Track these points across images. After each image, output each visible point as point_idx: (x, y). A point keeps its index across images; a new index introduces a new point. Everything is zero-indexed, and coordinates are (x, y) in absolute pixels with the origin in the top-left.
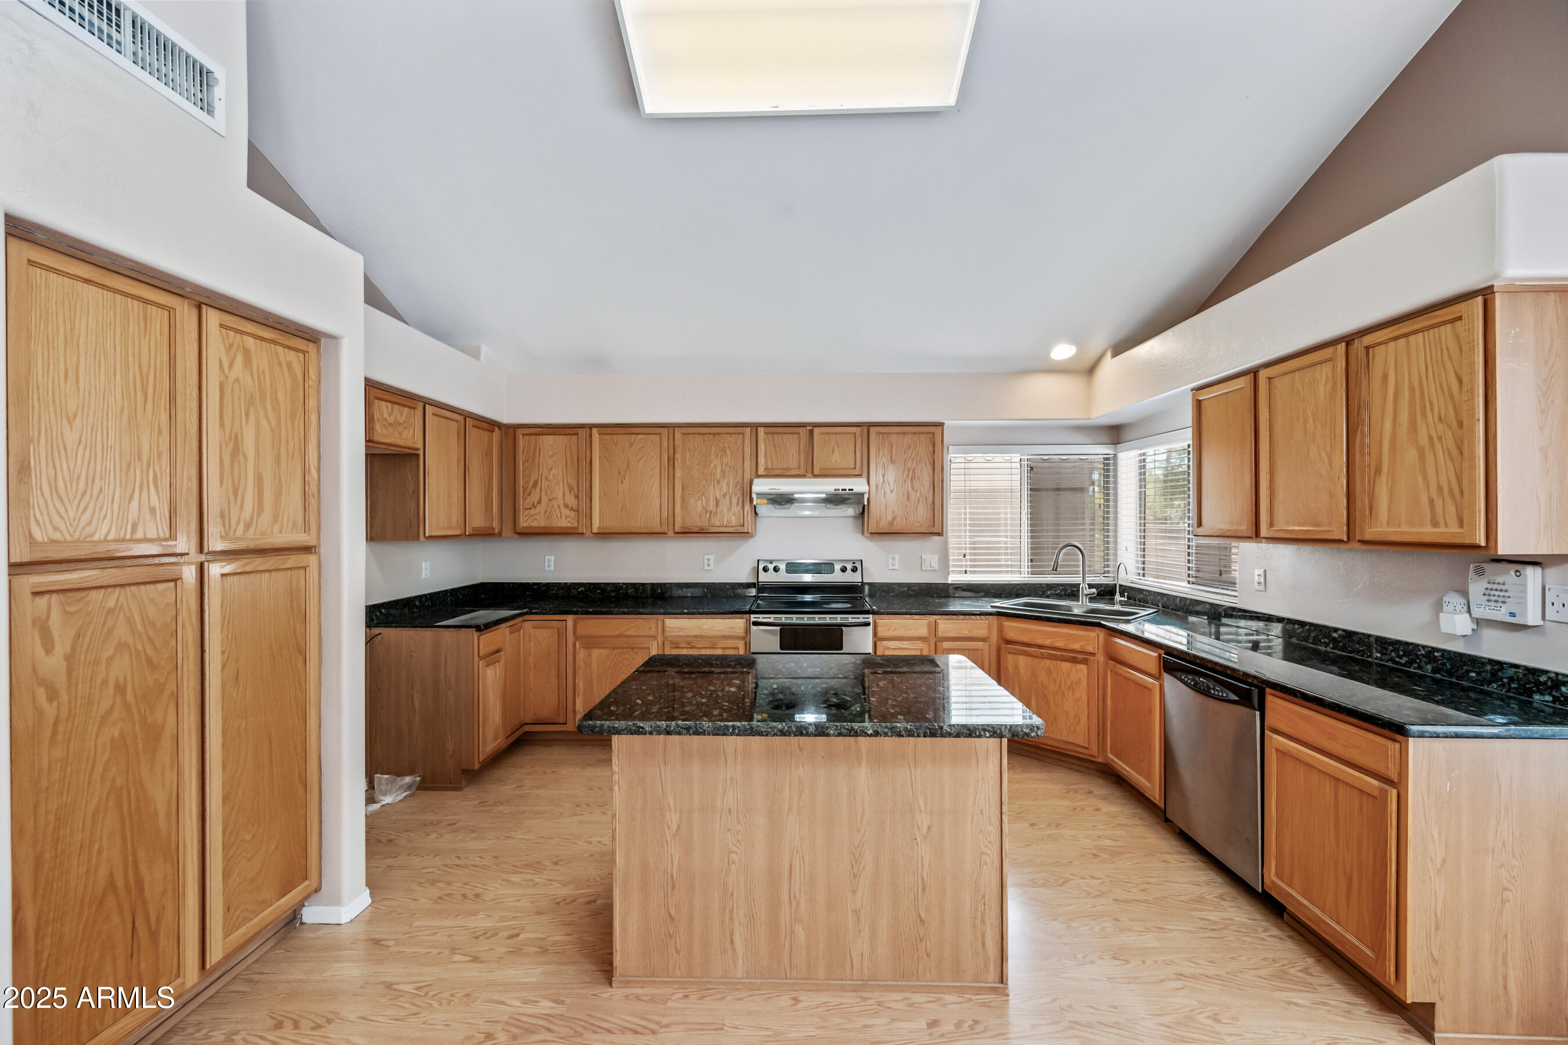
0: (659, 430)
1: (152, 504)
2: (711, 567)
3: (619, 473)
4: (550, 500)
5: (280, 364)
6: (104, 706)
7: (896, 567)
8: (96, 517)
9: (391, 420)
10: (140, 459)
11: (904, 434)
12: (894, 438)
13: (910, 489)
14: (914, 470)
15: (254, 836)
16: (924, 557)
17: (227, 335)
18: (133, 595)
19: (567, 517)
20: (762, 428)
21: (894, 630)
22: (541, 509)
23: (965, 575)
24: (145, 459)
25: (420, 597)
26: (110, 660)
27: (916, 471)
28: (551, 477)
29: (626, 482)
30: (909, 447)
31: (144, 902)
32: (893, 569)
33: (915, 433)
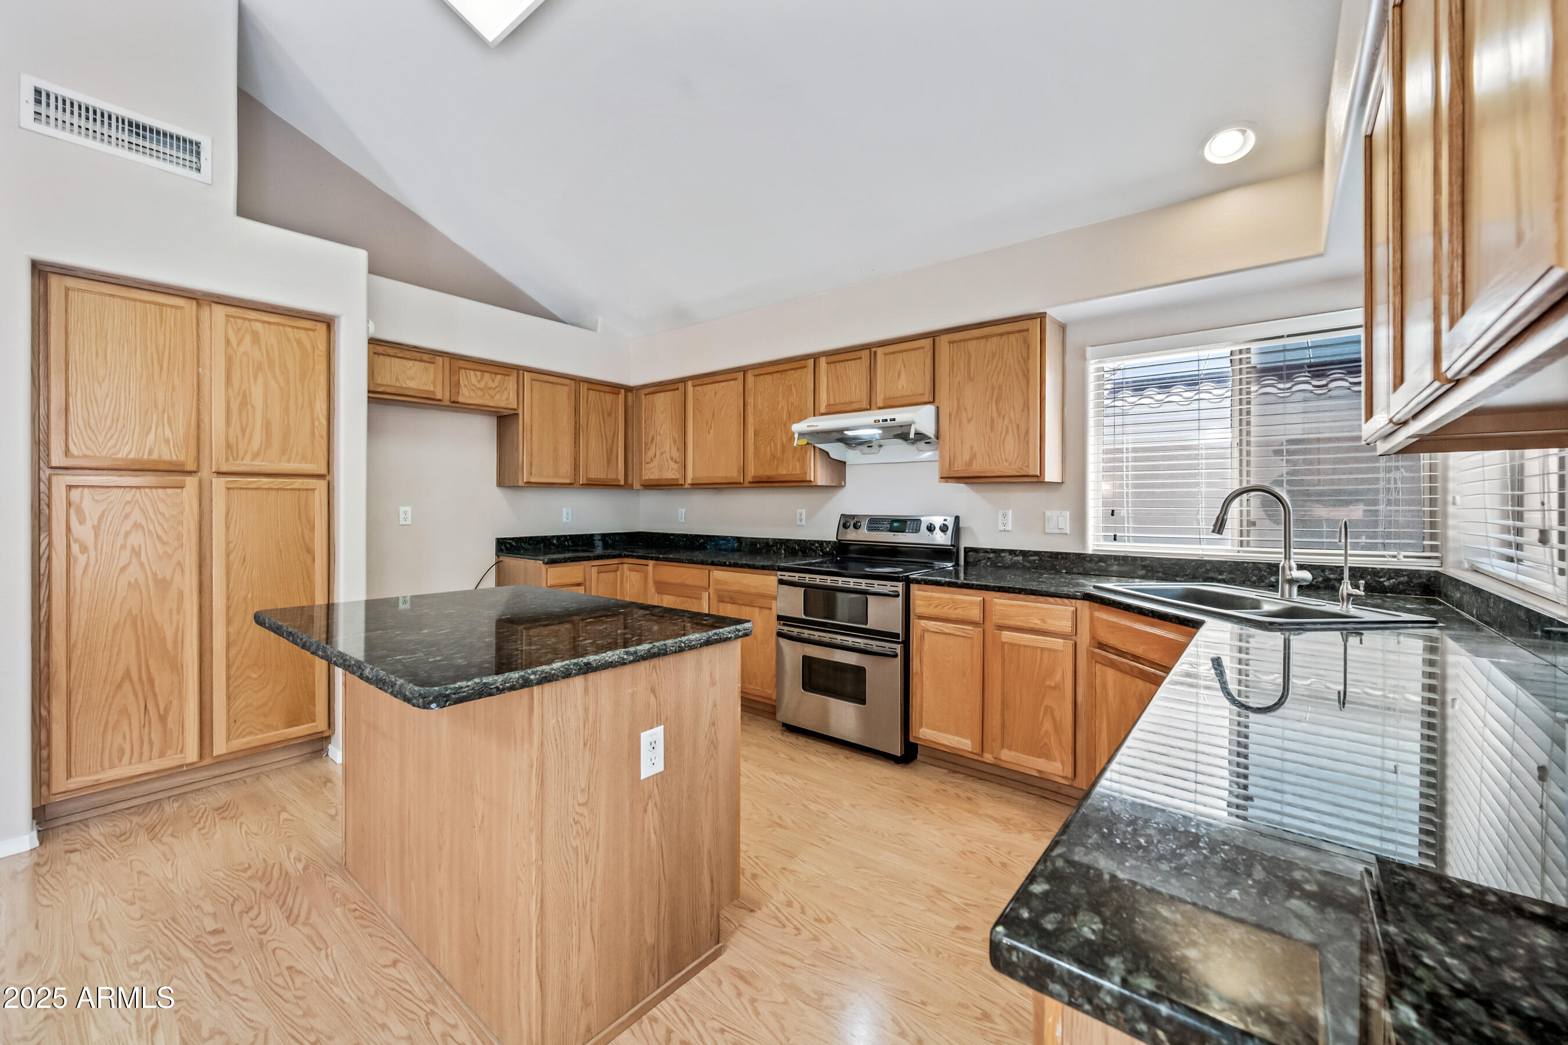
0: (734, 376)
1: (166, 437)
2: (804, 523)
3: (707, 423)
4: (662, 454)
5: (288, 340)
6: (123, 562)
7: (1009, 527)
8: (119, 443)
9: (482, 385)
10: (156, 407)
11: (986, 337)
12: (972, 346)
13: (995, 414)
14: (1000, 387)
15: (260, 676)
16: (1048, 513)
17: (236, 322)
18: (146, 494)
19: (672, 469)
20: (824, 358)
21: (936, 606)
22: (656, 462)
23: (1115, 543)
24: (160, 407)
25: (558, 537)
26: (127, 534)
27: (1004, 388)
28: (662, 432)
29: (712, 432)
30: (994, 355)
31: (155, 695)
32: (1004, 531)
33: (1001, 335)
